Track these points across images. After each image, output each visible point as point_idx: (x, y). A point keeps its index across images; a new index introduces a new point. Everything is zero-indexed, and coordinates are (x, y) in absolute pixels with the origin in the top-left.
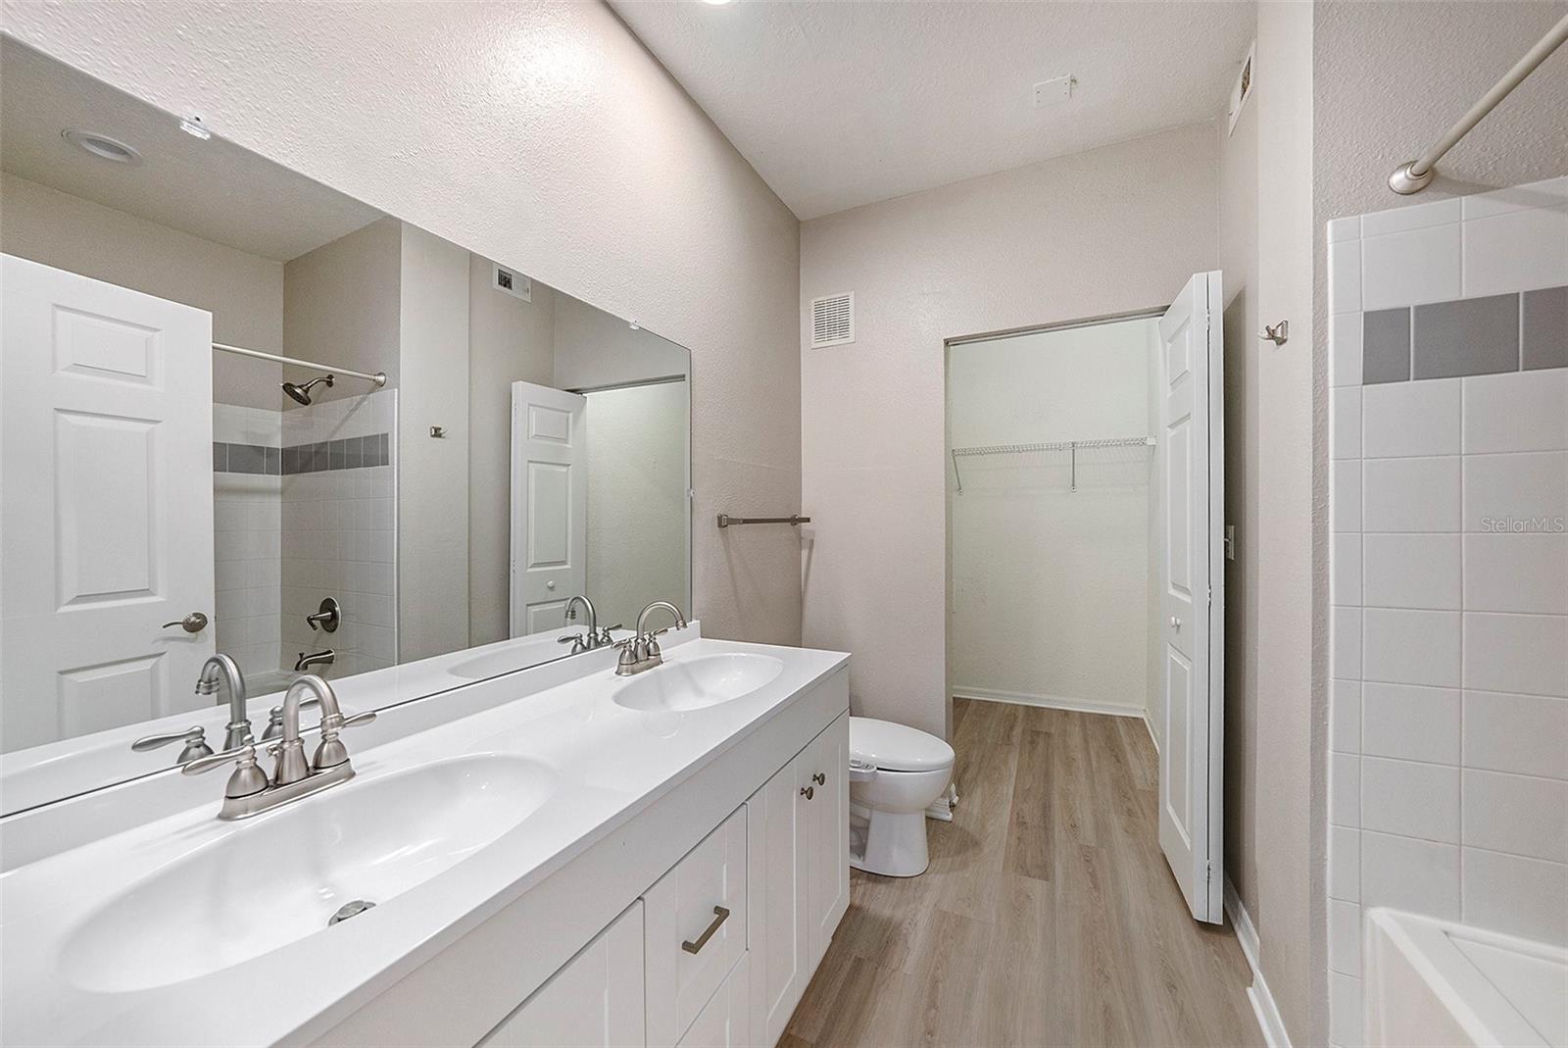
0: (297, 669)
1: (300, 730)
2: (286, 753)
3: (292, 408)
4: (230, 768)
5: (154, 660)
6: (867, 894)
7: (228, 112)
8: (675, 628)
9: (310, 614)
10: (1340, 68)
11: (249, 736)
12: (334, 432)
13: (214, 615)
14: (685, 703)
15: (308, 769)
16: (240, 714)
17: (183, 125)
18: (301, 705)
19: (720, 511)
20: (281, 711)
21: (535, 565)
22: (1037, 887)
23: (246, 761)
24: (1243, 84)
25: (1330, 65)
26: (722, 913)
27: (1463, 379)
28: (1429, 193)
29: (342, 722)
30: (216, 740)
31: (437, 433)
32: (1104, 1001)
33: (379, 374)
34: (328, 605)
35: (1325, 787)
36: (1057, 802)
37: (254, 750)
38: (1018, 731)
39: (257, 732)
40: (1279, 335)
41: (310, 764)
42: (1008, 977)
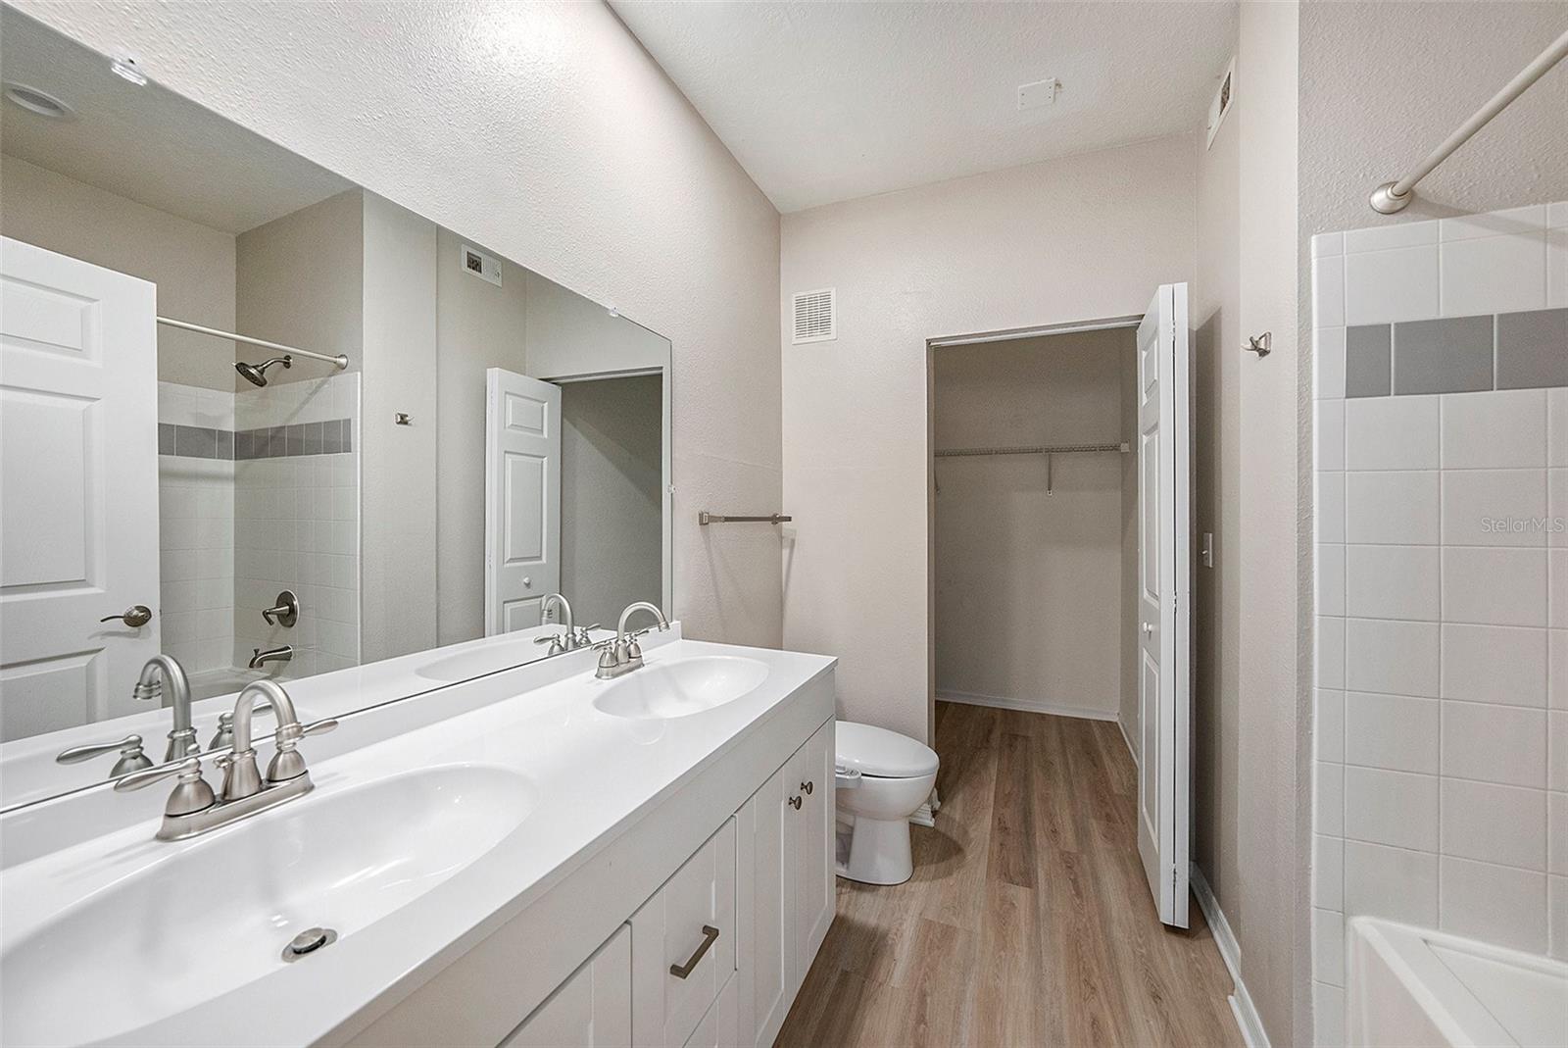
0: (251, 665)
1: (252, 738)
2: (236, 766)
3: (246, 390)
4: (172, 783)
5: (89, 658)
6: (852, 903)
7: (167, 56)
8: (657, 628)
9: (267, 609)
10: (1324, 87)
11: (194, 746)
12: (293, 415)
13: (158, 609)
14: (668, 709)
15: (261, 782)
16: (184, 721)
17: (114, 67)
18: (254, 711)
19: (702, 508)
20: (231, 717)
21: (512, 560)
22: (1020, 895)
23: (189, 775)
24: (1223, 99)
25: (1314, 83)
26: (711, 933)
27: (1441, 395)
28: (1409, 215)
29: (299, 732)
30: (156, 751)
31: (403, 420)
32: (1091, 1013)
33: (341, 356)
34: (285, 599)
35: (1310, 796)
36: (1037, 807)
37: (199, 763)
38: (996, 735)
39: (204, 740)
40: (1262, 346)
41: (263, 777)
42: (996, 990)
